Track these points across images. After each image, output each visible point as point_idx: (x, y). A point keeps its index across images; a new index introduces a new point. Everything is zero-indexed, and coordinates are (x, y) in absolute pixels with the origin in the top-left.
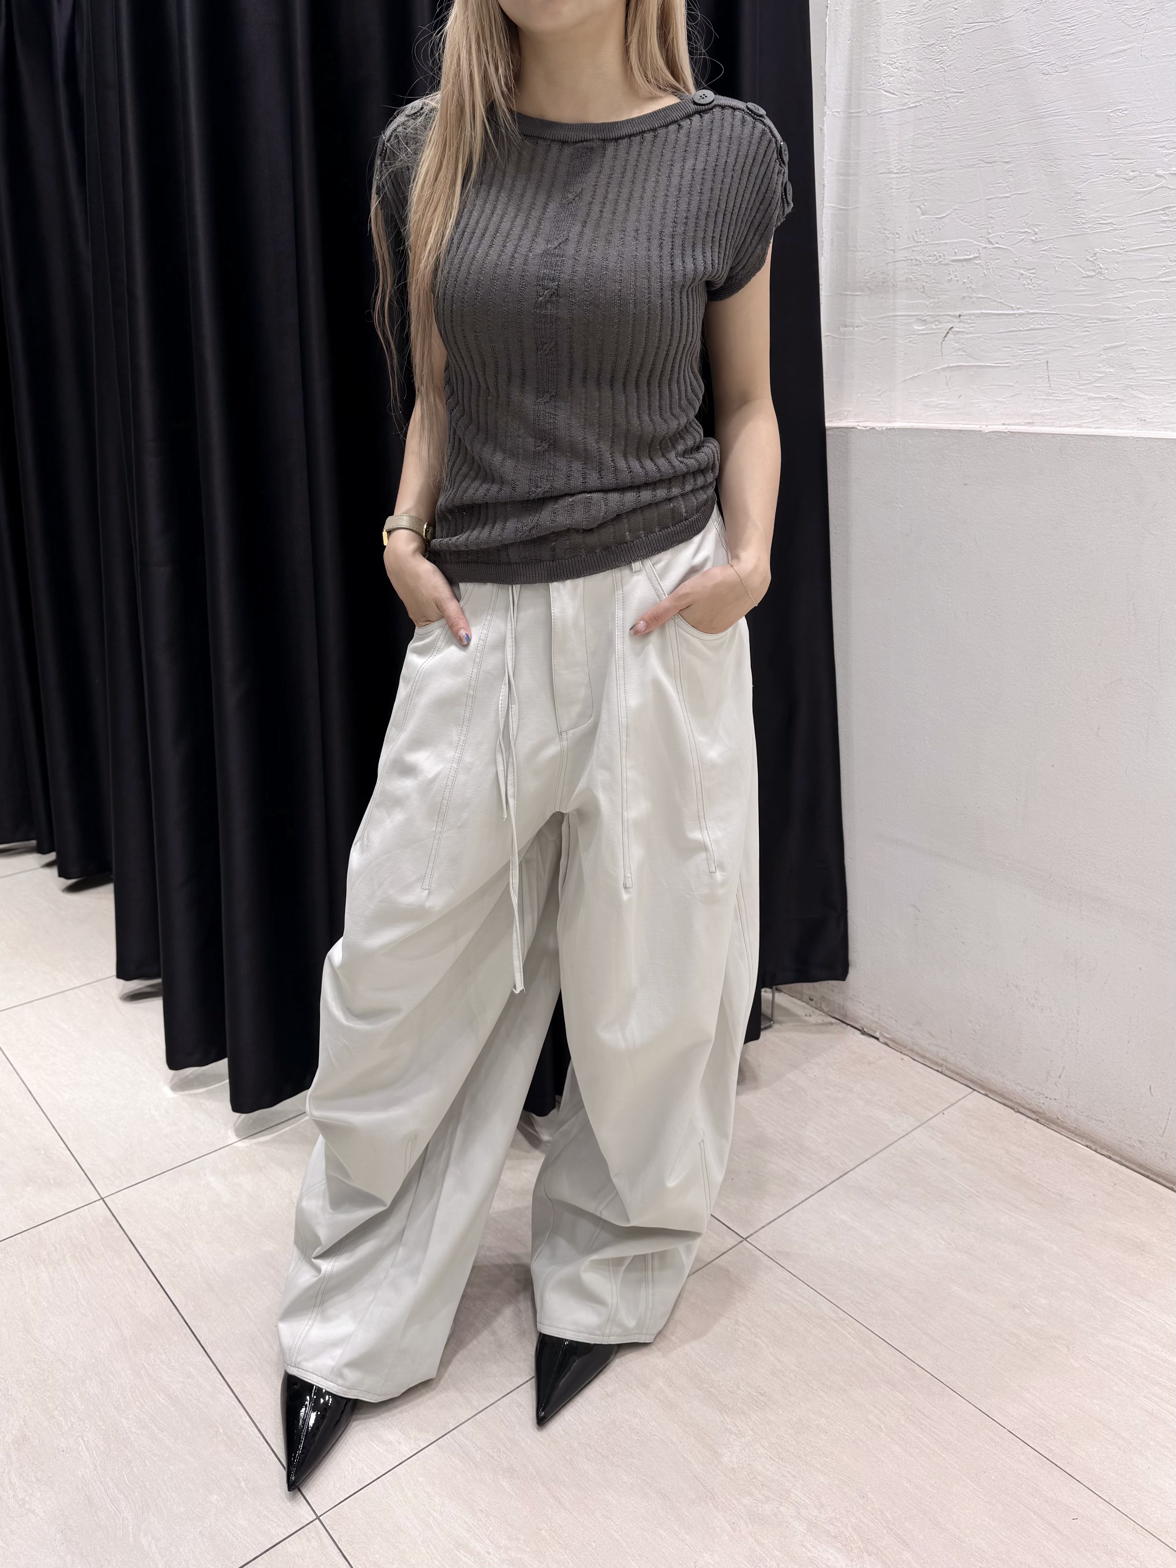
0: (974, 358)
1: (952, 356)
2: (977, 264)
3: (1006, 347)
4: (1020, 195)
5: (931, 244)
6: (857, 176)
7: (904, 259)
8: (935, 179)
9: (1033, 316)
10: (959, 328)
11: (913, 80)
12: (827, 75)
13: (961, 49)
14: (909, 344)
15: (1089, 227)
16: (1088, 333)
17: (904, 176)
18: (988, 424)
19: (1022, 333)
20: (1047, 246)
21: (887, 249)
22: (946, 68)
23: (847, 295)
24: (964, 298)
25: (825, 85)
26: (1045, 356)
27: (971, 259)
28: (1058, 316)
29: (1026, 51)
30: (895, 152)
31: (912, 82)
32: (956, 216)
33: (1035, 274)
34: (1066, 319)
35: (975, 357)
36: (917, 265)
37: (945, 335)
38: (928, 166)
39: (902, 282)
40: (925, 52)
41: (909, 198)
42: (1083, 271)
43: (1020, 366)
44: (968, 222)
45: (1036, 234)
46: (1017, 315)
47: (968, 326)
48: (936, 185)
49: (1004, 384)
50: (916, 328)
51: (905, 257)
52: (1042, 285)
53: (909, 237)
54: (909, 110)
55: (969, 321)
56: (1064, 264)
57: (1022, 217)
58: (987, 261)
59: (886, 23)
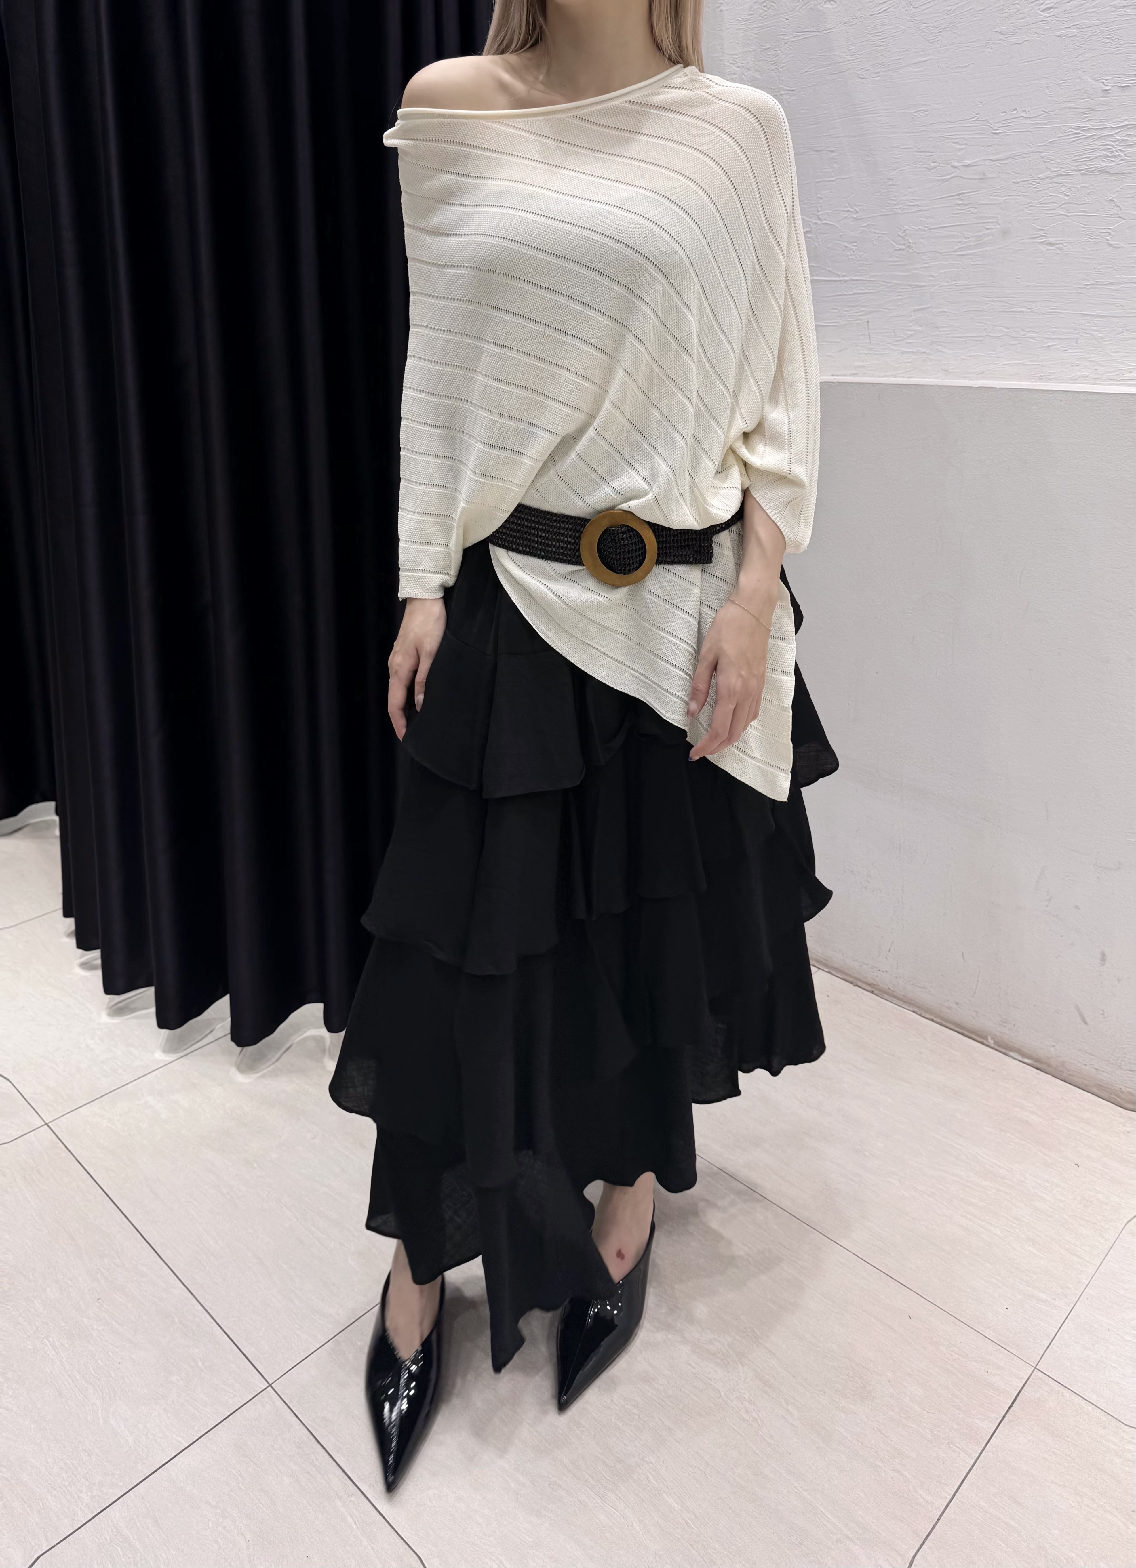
4: (843, 180)
9: (855, 282)
13: (791, 53)
15: (900, 208)
16: (900, 297)
19: (846, 296)
20: (866, 223)
26: (867, 316)
28: (877, 283)
29: (845, 58)
33: (857, 246)
34: (882, 286)
42: (895, 245)
45: (857, 212)
46: (843, 281)
49: (835, 340)
57: (845, 198)
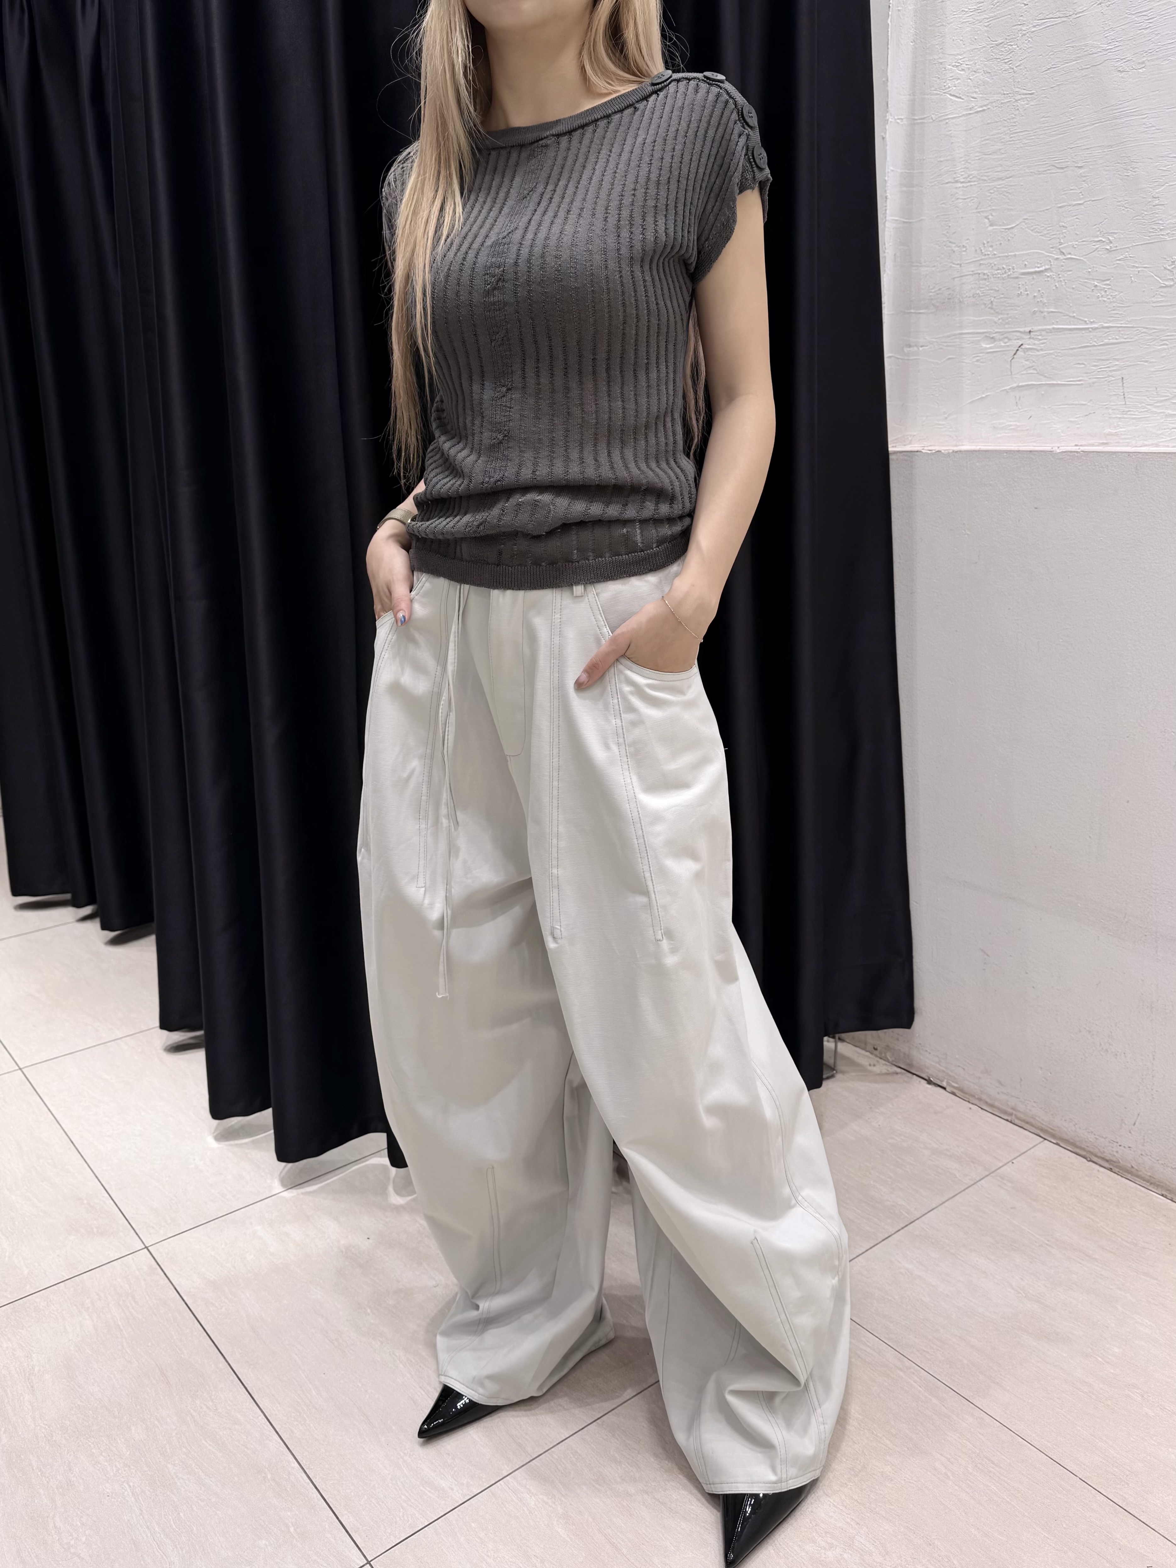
0: (1045, 377)
1: (1022, 374)
2: (1048, 276)
3: (1079, 364)
4: (1094, 202)
5: (999, 257)
6: (921, 186)
7: (971, 273)
8: (1003, 187)
9: (1108, 330)
10: (1029, 345)
11: (980, 82)
12: (889, 80)
13: (1031, 47)
14: (976, 363)
15: (1168, 234)
16: (1166, 347)
17: (971, 185)
18: (1059, 445)
19: (1095, 348)
20: (1122, 255)
21: (954, 264)
22: (1015, 68)
23: (911, 313)
24: (1034, 312)
25: (888, 91)
26: (1120, 372)
27: (1042, 271)
28: (1134, 329)
29: (1100, 47)
30: (961, 160)
31: (979, 85)
32: (1026, 226)
33: (1110, 285)
34: (1142, 333)
35: (1046, 375)
36: (985, 279)
37: (1014, 352)
38: (996, 174)
39: (969, 297)
40: (993, 52)
41: (976, 209)
42: (1160, 281)
43: (1094, 383)
44: (1039, 232)
45: (1111, 242)
46: (1090, 330)
47: (1038, 342)
48: (1005, 193)
49: (1077, 402)
50: (984, 346)
51: (973, 271)
52: (1117, 297)
53: (976, 250)
54: (976, 114)
55: (1040, 337)
56: (1140, 274)
57: (1095, 225)
58: (1059, 273)
59: (951, 23)
